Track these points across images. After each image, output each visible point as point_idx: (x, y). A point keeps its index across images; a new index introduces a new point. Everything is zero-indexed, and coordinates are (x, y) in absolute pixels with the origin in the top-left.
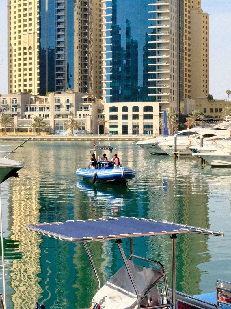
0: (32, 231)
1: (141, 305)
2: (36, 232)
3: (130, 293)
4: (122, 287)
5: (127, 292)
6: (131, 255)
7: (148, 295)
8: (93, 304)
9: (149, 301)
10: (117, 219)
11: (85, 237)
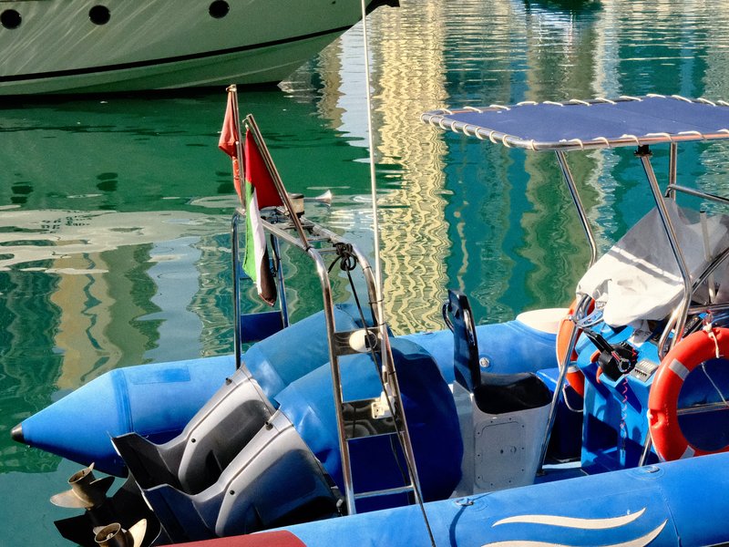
0: (427, 122)
1: (692, 301)
2: (437, 124)
3: (667, 274)
4: (648, 259)
5: (659, 271)
6: (671, 185)
7: (711, 278)
8: (577, 295)
9: (711, 293)
10: (640, 100)
11: (564, 140)
